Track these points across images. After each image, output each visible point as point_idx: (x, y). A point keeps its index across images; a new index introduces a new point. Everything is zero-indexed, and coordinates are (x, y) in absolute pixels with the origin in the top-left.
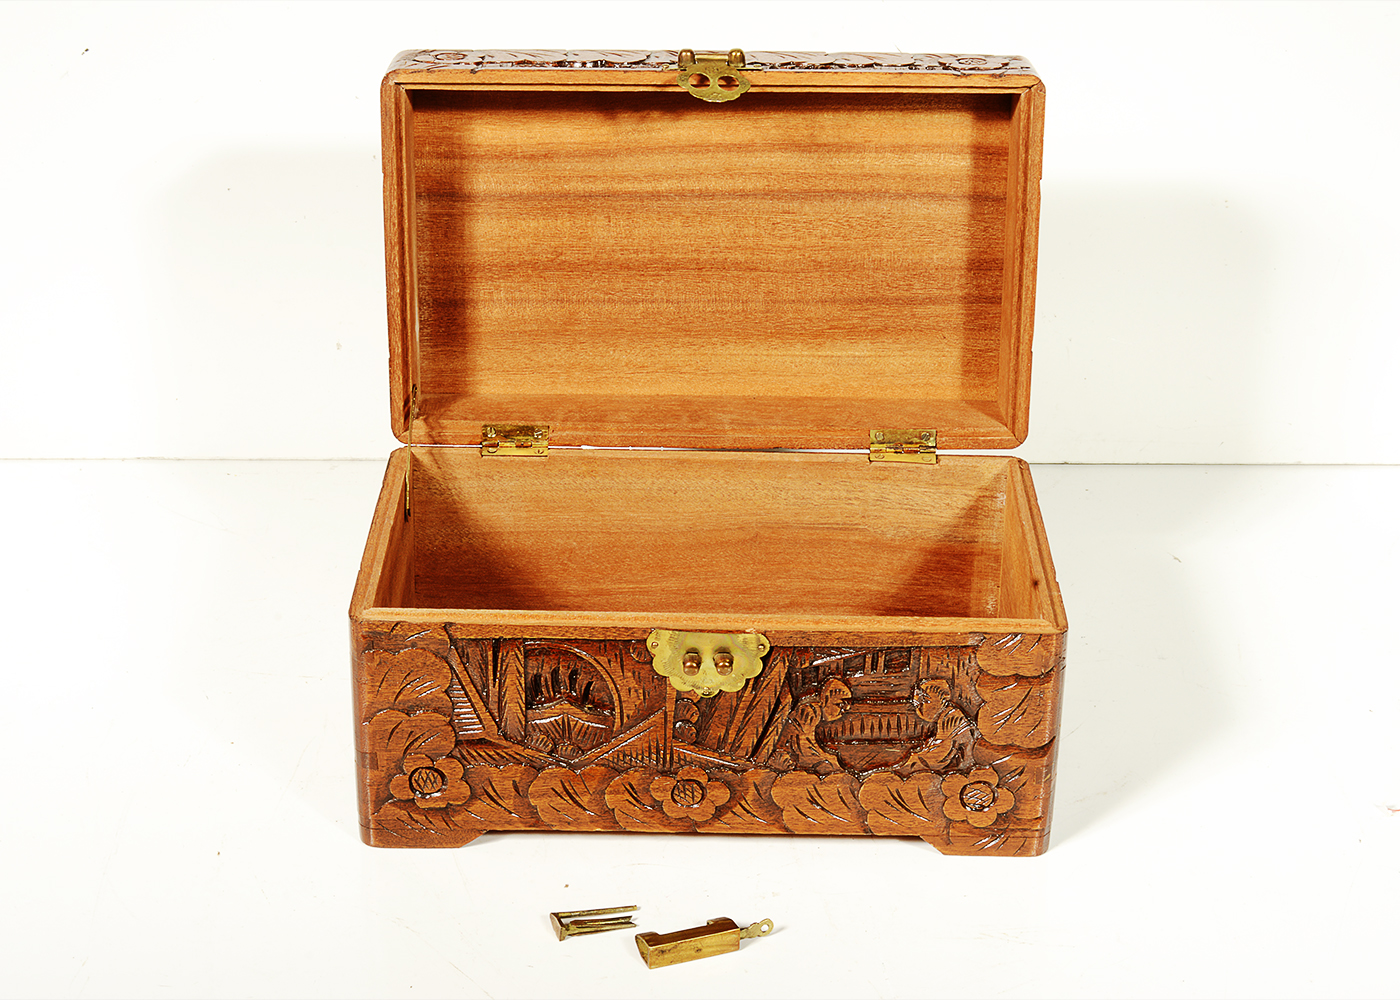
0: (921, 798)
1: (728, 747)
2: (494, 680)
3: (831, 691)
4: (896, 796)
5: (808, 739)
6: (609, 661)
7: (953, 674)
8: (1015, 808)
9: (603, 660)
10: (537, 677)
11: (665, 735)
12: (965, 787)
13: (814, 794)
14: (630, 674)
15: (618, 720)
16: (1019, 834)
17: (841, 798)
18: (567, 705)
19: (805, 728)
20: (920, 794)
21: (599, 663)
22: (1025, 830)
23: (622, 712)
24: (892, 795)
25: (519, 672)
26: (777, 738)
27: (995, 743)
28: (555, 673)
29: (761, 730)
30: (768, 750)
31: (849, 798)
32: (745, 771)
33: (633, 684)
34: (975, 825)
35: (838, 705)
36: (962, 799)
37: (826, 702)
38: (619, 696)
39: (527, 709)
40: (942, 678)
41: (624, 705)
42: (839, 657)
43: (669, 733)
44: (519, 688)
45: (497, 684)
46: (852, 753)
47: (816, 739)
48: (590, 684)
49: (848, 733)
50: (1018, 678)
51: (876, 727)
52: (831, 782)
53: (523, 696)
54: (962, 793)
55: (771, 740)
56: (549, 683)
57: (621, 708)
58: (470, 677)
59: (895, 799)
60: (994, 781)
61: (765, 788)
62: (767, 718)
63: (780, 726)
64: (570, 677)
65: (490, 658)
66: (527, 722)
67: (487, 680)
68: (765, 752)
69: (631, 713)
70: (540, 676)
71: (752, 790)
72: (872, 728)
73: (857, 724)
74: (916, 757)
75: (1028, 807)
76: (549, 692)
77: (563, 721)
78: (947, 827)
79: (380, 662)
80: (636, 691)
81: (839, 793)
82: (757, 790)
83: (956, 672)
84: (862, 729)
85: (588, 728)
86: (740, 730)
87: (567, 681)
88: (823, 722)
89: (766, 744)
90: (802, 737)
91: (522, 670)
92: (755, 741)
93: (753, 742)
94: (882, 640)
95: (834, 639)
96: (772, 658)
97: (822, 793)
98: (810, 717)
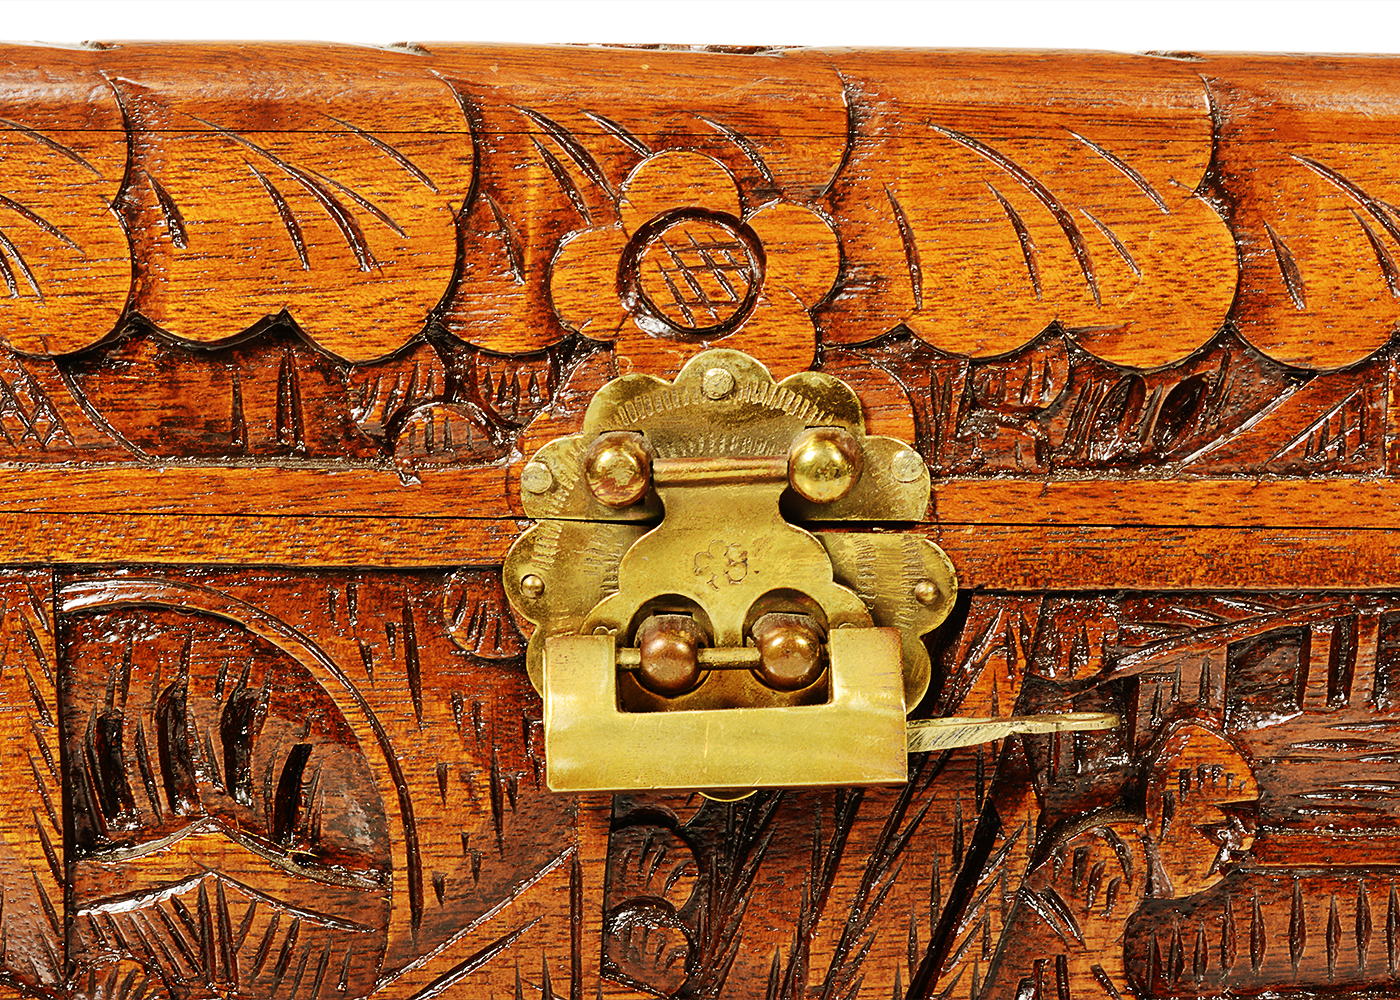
3: (1183, 776)
5: (1097, 972)
6: (365, 654)
9: (344, 649)
10: (108, 728)
11: (575, 959)
14: (443, 709)
15: (401, 900)
18: (212, 836)
19: (1088, 929)
21: (331, 668)
23: (414, 866)
25: (38, 701)
26: (984, 969)
28: (171, 711)
29: (925, 936)
33: (454, 750)
35: (1209, 831)
37: (1166, 819)
38: (405, 803)
39: (71, 855)
41: (425, 836)
43: (590, 956)
44: (39, 763)
47: (1127, 974)
48: (299, 756)
49: (1242, 951)
51: (1348, 925)
53: (56, 799)
55: (960, 981)
56: (151, 753)
57: (412, 846)
62: (947, 891)
63: (996, 922)
64: (227, 728)
66: (70, 907)
69: (449, 869)
70: (119, 725)
72: (1333, 931)
73: (1277, 918)
77: (202, 903)
80: (465, 779)
84: (1296, 934)
85: (293, 932)
86: (844, 945)
87: (218, 748)
88: (1154, 908)
89: (947, 992)
90: (1080, 965)
91: (49, 694)
92: (906, 981)
93: (897, 988)
94: (1372, 561)
95: (1194, 559)
96: (965, 636)
98: (1105, 883)
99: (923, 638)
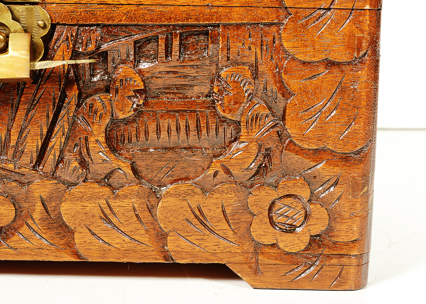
0: (225, 216)
1: (11, 152)
3: (121, 81)
4: (198, 213)
5: (97, 141)
7: (256, 59)
8: (330, 230)
12: (273, 203)
13: (107, 211)
16: (334, 261)
17: (137, 216)
19: (94, 129)
20: (224, 212)
22: (341, 256)
24: (194, 213)
26: (63, 140)
27: (306, 146)
29: (45, 131)
30: (54, 156)
31: (145, 216)
32: (31, 183)
34: (287, 249)
35: (129, 98)
36: (271, 218)
40: (244, 64)
42: (129, 38)
46: (148, 162)
47: (106, 142)
49: (142, 136)
50: (330, 64)
51: (173, 128)
52: (126, 197)
54: (270, 210)
55: (56, 141)
59: (196, 216)
60: (305, 194)
61: (53, 204)
62: (51, 116)
63: (66, 126)
68: (51, 158)
71: (39, 207)
72: (169, 131)
73: (152, 127)
74: (218, 165)
75: (344, 227)
78: (256, 253)
81: (134, 210)
82: (43, 204)
83: (259, 57)
84: (158, 131)
86: (21, 132)
89: (52, 147)
90: (92, 139)
92: (40, 144)
93: (37, 146)
94: (176, 15)
95: (122, 14)
96: (55, 37)
97: (116, 210)
98: (99, 114)
99: (41, 38)
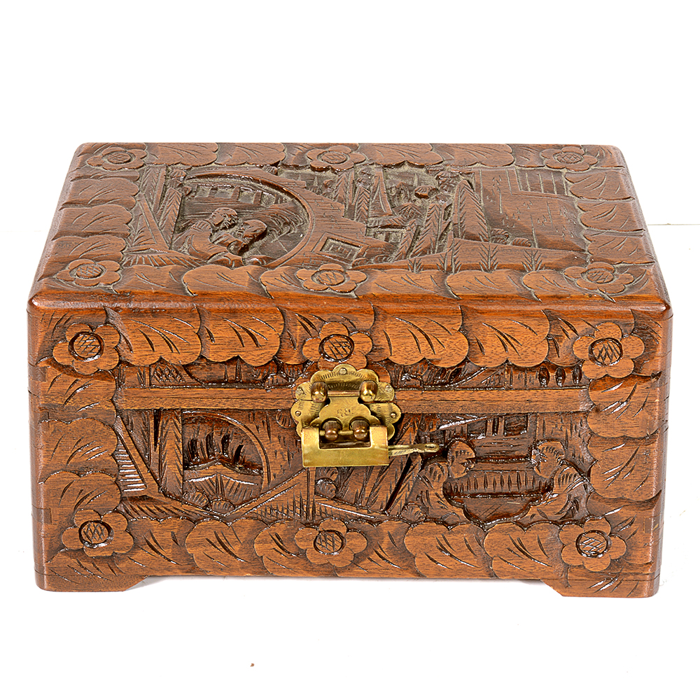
0: (541, 545)
1: (365, 501)
2: (155, 445)
3: (457, 452)
4: (518, 544)
5: (437, 494)
6: (257, 428)
7: (567, 436)
8: (627, 555)
9: (252, 426)
10: (193, 442)
11: (308, 491)
12: (581, 535)
13: (443, 543)
14: (276, 439)
15: (265, 479)
16: (631, 577)
17: (468, 546)
18: (219, 466)
19: (434, 485)
20: (539, 542)
21: (248, 429)
22: (637, 574)
23: (269, 471)
24: (515, 544)
25: (177, 438)
26: (408, 493)
27: (607, 496)
28: (209, 438)
29: (394, 486)
30: (401, 504)
31: (475, 546)
32: (380, 522)
33: (279, 447)
34: (591, 570)
35: (463, 464)
36: (578, 547)
37: (453, 461)
38: (266, 458)
39: (184, 469)
40: (557, 440)
41: (271, 466)
42: (463, 422)
43: (312, 491)
44: (177, 451)
45: (158, 448)
46: (476, 505)
47: (444, 494)
48: (240, 447)
49: (472, 487)
50: (626, 439)
51: (498, 483)
52: (459, 532)
53: (181, 458)
54: (577, 541)
55: (402, 496)
56: (205, 447)
57: (268, 468)
58: (134, 442)
59: (518, 547)
60: (607, 530)
61: (398, 537)
62: (399, 476)
64: (223, 442)
65: (152, 426)
66: (184, 481)
67: (149, 444)
68: (397, 506)
69: (277, 472)
70: (196, 441)
71: (387, 539)
72: (495, 483)
73: (481, 481)
74: (535, 510)
75: (639, 554)
76: (204, 454)
77: (217, 479)
78: (566, 571)
79: (55, 431)
80: (282, 453)
81: (466, 541)
82: (391, 539)
83: (569, 435)
84: (486, 484)
85: (239, 486)
86: (374, 488)
87: (221, 445)
88: (450, 479)
89: (399, 498)
90: (432, 493)
91: (180, 436)
92: (389, 496)
93: (387, 497)
94: (502, 407)
95: (459, 407)
96: (403, 423)
97: (450, 542)
98: (438, 475)
99: (393, 424)
